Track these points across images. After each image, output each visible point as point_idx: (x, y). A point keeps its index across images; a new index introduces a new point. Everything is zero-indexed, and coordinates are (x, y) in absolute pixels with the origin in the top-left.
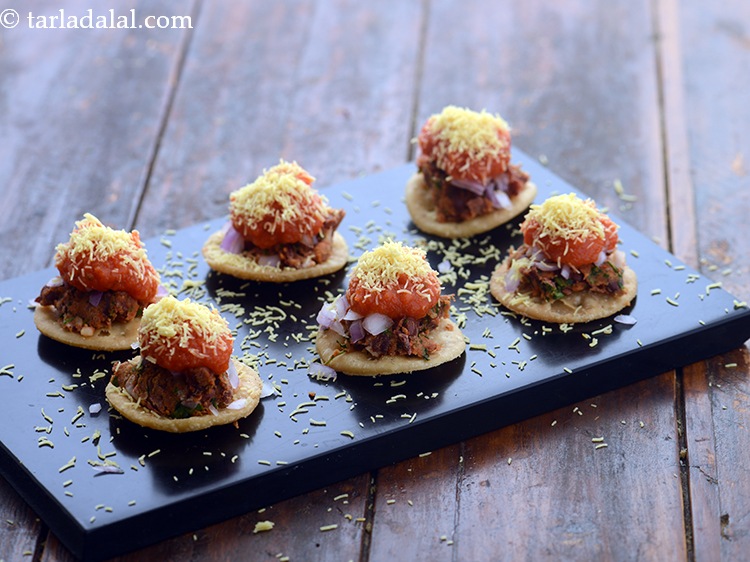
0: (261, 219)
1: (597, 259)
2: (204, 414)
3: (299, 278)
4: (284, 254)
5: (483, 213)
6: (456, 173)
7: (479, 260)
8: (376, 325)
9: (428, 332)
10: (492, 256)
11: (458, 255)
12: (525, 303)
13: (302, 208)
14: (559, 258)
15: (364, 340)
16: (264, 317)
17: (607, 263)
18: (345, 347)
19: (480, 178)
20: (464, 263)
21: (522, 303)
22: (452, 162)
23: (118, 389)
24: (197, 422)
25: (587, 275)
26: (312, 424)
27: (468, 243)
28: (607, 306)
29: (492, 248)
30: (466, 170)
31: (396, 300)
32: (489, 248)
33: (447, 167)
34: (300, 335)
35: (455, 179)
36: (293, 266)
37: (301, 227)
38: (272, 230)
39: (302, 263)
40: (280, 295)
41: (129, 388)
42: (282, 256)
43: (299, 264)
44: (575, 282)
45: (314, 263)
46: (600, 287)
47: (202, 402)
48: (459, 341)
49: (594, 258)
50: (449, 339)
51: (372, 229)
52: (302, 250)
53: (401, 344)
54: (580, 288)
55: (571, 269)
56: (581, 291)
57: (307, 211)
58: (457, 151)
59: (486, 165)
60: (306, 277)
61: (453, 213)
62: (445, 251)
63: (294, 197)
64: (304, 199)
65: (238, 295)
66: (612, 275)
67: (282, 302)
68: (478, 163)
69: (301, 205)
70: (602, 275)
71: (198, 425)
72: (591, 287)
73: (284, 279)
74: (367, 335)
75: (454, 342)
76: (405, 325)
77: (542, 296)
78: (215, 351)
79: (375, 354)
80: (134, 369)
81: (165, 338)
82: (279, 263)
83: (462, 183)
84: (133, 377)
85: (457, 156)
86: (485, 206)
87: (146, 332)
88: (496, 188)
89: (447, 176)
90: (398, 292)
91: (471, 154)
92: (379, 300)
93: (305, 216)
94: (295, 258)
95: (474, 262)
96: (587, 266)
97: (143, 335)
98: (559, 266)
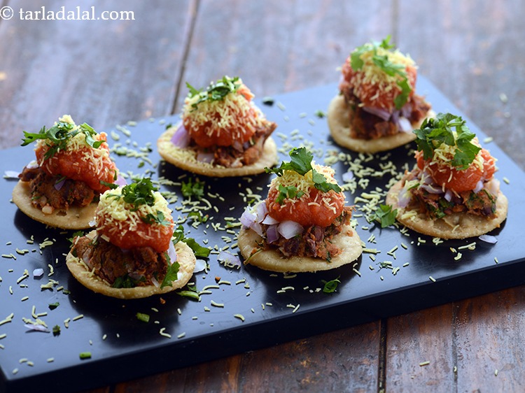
0: (202, 124)
1: (475, 186)
2: (147, 285)
3: (227, 175)
4: (218, 153)
5: (388, 134)
6: (367, 100)
7: (378, 174)
8: (289, 231)
9: (332, 237)
10: (388, 170)
11: (361, 167)
12: (412, 217)
13: (237, 118)
14: (444, 184)
15: (278, 242)
16: (192, 206)
17: (483, 191)
18: (262, 245)
19: (387, 106)
20: (365, 174)
21: (410, 218)
22: (365, 92)
23: (77, 259)
24: (141, 291)
25: (466, 200)
26: (212, 305)
27: (371, 158)
28: (480, 227)
29: (390, 164)
30: (376, 99)
31: (307, 211)
32: (388, 163)
33: (361, 96)
34: (218, 225)
35: (366, 106)
36: (224, 165)
37: (233, 134)
38: (210, 134)
39: (231, 163)
40: (209, 187)
41: (86, 259)
42: (216, 155)
43: (228, 163)
44: (455, 204)
45: (241, 164)
46: (476, 210)
47: (146, 274)
48: (356, 245)
49: (473, 186)
50: (348, 244)
51: (295, 137)
52: (234, 152)
53: (308, 247)
54: (459, 210)
55: (453, 193)
56: (460, 212)
57: (241, 121)
58: (370, 83)
59: (393, 96)
60: (233, 175)
61: (364, 132)
62: (351, 163)
63: (233, 110)
64: (240, 111)
65: (175, 184)
66: (486, 201)
67: (209, 194)
68: (386, 94)
69: (237, 116)
70: (478, 201)
71: (142, 294)
72: (469, 210)
73: (214, 175)
74: (281, 237)
75: (353, 247)
76: (313, 232)
77: (427, 214)
78: (159, 234)
79: (286, 254)
80: (90, 243)
81: (118, 221)
82: (213, 161)
83: (372, 109)
84: (89, 250)
85: (370, 87)
86: (390, 129)
87: (102, 215)
88: (401, 115)
89: (360, 102)
90: (309, 204)
91: (380, 86)
92: (293, 210)
93: (239, 126)
94: (226, 158)
95: (373, 175)
96: (467, 192)
97: (100, 217)
98: (443, 190)
